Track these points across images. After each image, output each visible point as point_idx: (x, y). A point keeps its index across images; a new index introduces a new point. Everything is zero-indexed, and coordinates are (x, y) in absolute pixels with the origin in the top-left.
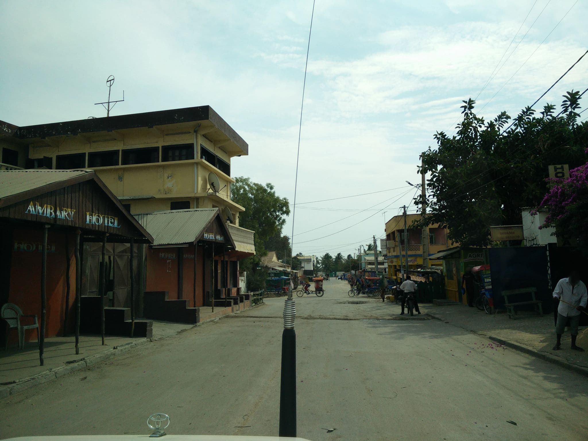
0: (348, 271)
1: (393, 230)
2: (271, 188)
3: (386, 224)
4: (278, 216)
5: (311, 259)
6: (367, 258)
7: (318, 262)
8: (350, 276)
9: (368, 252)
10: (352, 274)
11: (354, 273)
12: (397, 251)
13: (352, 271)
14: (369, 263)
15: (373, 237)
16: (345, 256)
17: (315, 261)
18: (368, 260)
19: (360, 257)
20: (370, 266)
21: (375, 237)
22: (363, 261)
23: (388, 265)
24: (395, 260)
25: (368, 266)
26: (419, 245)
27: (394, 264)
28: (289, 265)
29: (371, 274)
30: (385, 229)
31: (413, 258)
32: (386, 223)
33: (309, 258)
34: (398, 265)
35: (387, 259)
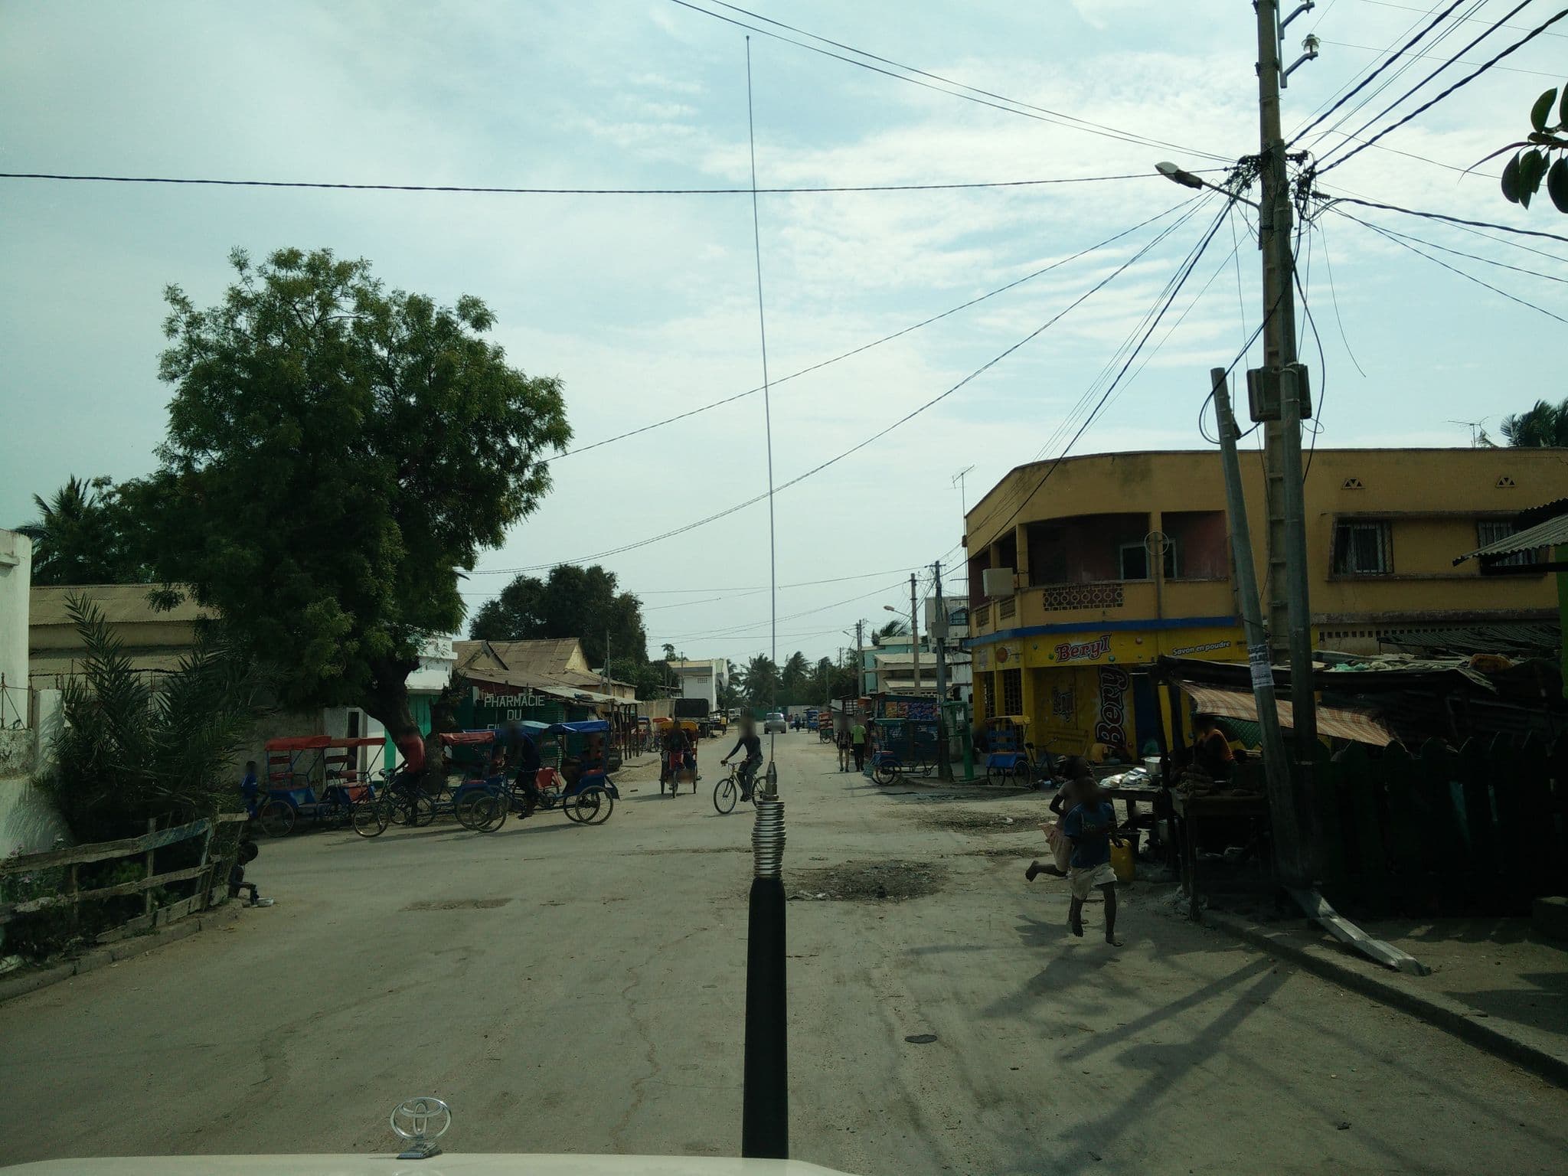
0: (820, 703)
1: (1006, 529)
2: (481, 321)
3: (966, 517)
4: (513, 452)
5: (710, 669)
6: (883, 658)
7: (734, 678)
8: (826, 718)
9: (884, 641)
10: (833, 710)
11: (841, 709)
12: (1022, 614)
13: (833, 701)
14: (890, 675)
15: (910, 578)
16: (813, 659)
17: (726, 676)
18: (886, 663)
19: (857, 656)
20: (892, 684)
21: (916, 578)
22: (869, 666)
23: (974, 673)
24: (1012, 648)
25: (887, 682)
26: (1120, 585)
27: (1011, 664)
28: (624, 684)
29: (910, 707)
30: (964, 538)
31: (1093, 639)
32: (966, 514)
33: (706, 665)
34: (1028, 669)
35: (970, 650)
